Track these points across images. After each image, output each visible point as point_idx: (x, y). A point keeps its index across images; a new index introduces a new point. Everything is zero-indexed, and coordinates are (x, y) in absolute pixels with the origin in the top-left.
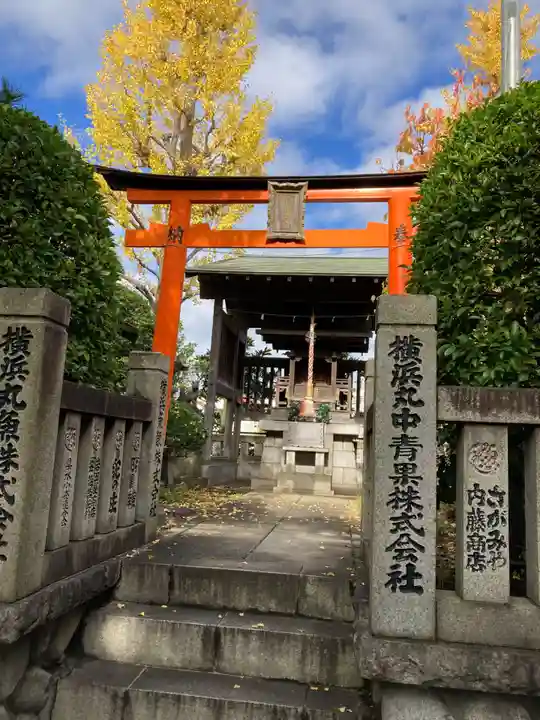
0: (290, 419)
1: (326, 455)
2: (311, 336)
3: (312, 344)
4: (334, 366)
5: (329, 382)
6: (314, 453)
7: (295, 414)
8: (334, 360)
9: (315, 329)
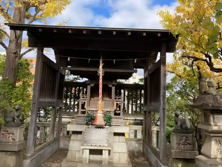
0: (87, 124)
1: (109, 151)
2: (101, 72)
3: (101, 77)
4: (113, 89)
5: (111, 98)
6: (102, 150)
7: (91, 121)
8: (113, 85)
9: (103, 68)
